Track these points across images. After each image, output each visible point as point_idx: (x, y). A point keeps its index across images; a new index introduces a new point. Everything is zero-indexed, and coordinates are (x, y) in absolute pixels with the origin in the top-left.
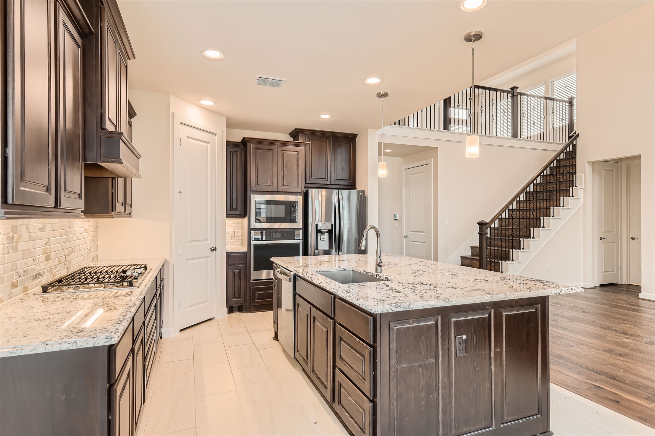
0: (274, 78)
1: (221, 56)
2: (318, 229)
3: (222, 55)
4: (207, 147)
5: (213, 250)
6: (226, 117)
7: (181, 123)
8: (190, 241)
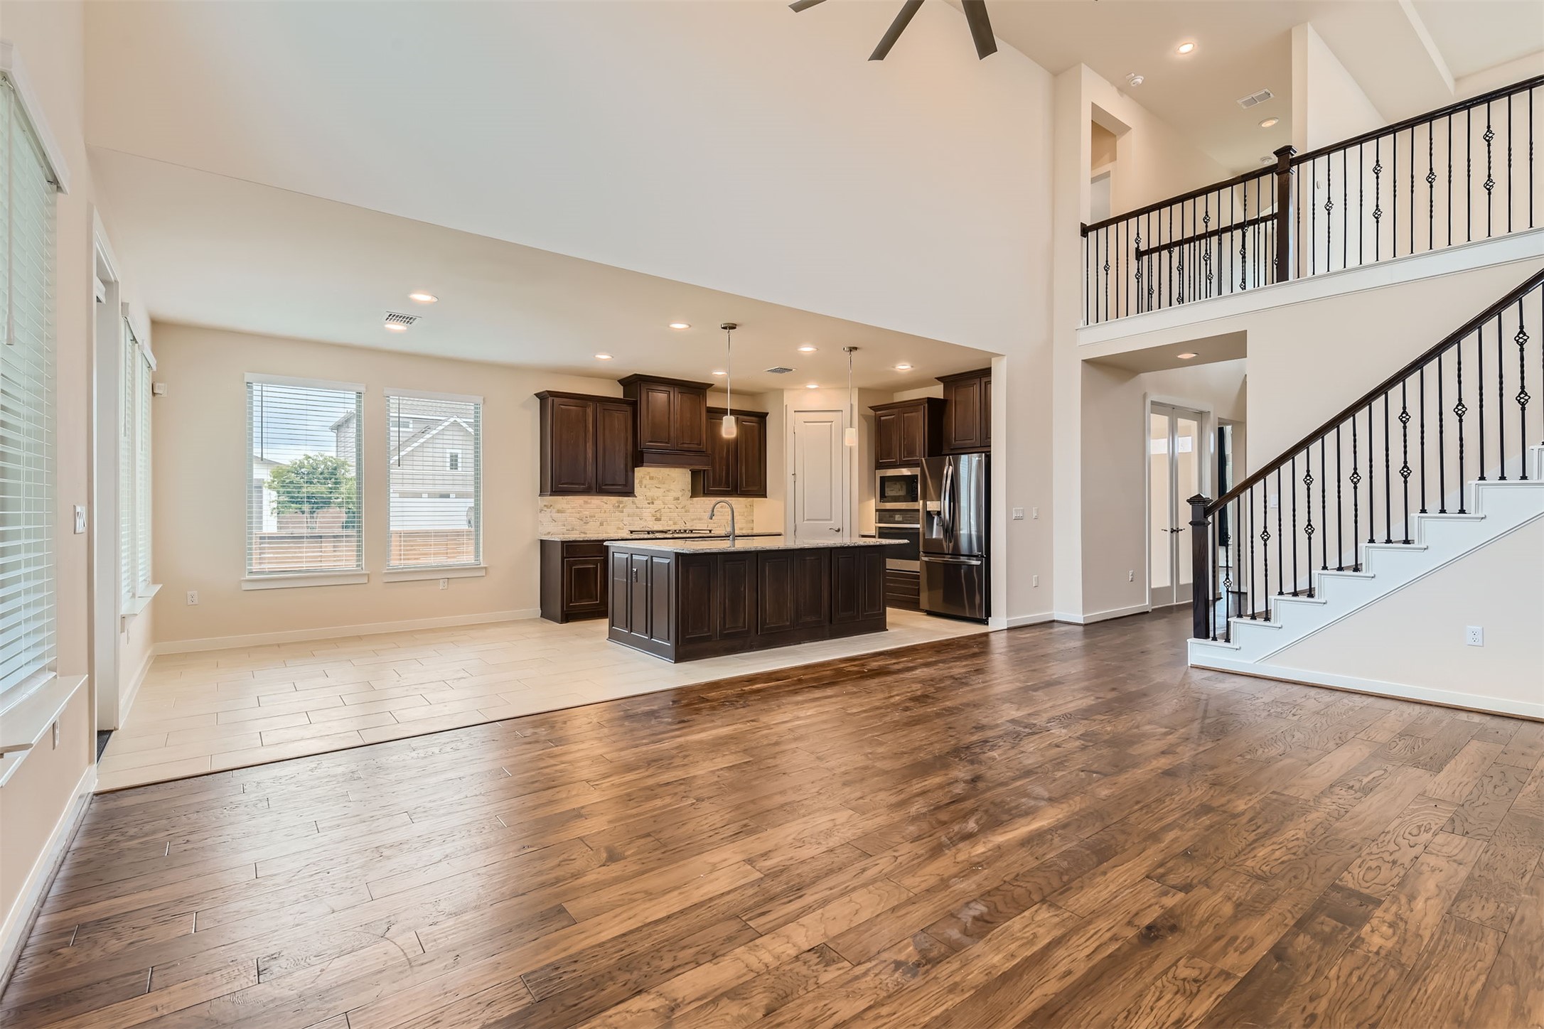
2: (927, 510)
4: (831, 426)
5: (838, 530)
6: (860, 389)
7: (795, 411)
8: (808, 520)
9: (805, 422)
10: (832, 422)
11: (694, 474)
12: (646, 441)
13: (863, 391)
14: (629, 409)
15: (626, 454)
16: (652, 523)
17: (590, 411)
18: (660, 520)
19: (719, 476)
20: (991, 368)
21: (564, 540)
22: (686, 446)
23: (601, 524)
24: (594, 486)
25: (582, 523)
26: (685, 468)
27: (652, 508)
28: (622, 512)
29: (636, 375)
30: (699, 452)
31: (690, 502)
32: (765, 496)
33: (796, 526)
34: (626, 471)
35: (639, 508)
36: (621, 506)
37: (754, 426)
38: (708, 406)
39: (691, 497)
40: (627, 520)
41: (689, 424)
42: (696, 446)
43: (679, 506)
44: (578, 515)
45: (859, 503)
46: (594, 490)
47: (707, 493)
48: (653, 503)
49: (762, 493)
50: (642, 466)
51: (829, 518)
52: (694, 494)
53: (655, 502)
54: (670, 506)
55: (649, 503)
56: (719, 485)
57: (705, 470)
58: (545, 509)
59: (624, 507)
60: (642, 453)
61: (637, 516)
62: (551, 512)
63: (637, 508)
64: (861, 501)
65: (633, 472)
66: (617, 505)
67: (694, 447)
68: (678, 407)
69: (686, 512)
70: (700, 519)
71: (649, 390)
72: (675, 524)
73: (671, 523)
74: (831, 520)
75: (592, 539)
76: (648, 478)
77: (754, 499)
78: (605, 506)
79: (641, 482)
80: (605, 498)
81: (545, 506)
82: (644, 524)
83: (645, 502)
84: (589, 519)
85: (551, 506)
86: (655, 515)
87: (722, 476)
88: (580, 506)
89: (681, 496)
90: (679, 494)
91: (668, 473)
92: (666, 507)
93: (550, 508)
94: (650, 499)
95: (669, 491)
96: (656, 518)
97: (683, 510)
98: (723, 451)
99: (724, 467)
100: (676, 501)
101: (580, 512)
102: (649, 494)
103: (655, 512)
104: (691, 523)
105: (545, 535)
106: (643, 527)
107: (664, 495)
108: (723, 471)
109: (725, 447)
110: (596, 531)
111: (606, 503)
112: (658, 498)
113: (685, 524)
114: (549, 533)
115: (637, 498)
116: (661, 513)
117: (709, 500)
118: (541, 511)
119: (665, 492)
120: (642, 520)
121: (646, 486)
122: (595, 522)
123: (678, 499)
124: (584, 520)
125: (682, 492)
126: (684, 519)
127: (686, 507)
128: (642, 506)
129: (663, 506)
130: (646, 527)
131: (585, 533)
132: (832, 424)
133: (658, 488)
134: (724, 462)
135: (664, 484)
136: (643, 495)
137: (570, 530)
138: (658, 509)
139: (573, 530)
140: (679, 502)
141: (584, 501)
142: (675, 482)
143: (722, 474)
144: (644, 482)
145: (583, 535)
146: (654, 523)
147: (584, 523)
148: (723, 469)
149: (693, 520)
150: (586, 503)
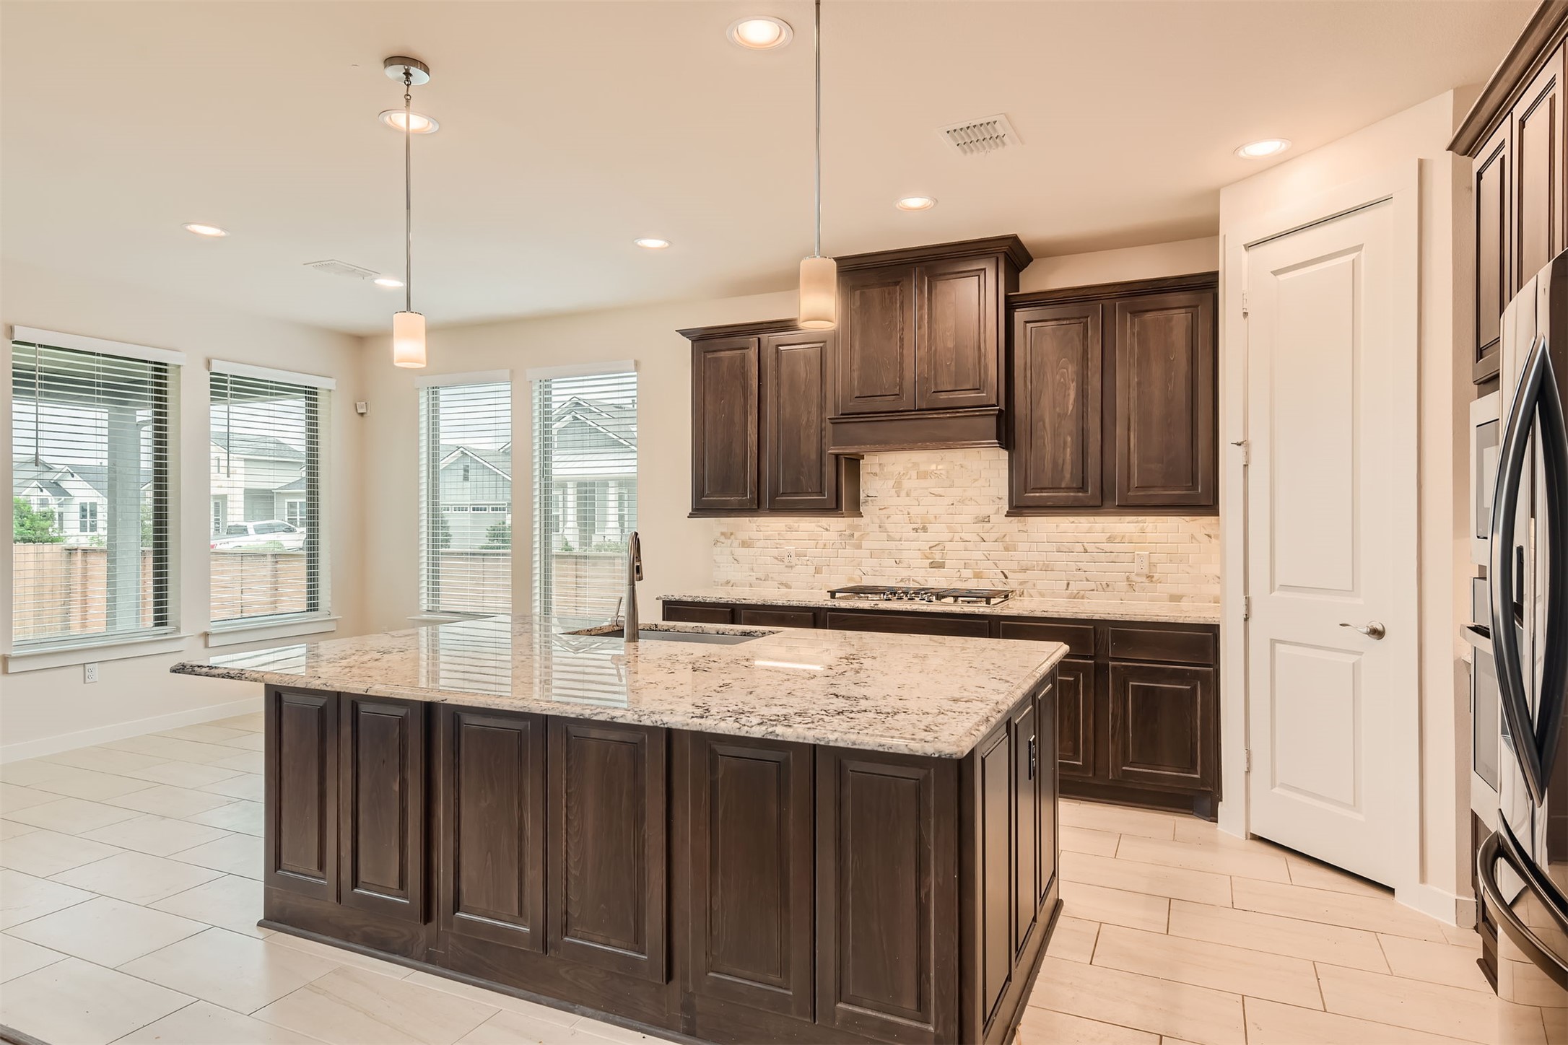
4: (1355, 262)
6: (1456, 90)
7: (1246, 247)
9: (1275, 273)
10: (1359, 248)
16: (922, 572)
18: (941, 565)
19: (1055, 463)
22: (940, 397)
23: (818, 571)
25: (782, 567)
27: (924, 541)
28: (859, 547)
31: (1017, 525)
36: (857, 534)
41: (951, 345)
42: (970, 394)
43: (990, 537)
44: (775, 552)
48: (925, 529)
53: (930, 527)
54: (966, 536)
55: (916, 530)
59: (862, 538)
61: (890, 555)
63: (890, 539)
66: (848, 533)
67: (966, 398)
69: (1007, 549)
70: (1046, 568)
72: (978, 576)
73: (967, 573)
76: (914, 474)
78: (825, 534)
79: (898, 485)
81: (723, 534)
82: (905, 573)
83: (902, 527)
84: (794, 560)
85: (732, 534)
86: (930, 556)
87: (1060, 461)
88: (779, 534)
89: (994, 512)
90: (989, 510)
91: (961, 463)
92: (957, 537)
93: (729, 538)
94: (919, 521)
95: (961, 502)
96: (932, 562)
97: (1000, 546)
98: (1066, 396)
99: (1069, 439)
100: (981, 525)
101: (778, 546)
102: (915, 510)
103: (930, 548)
104: (1021, 576)
105: (721, 585)
106: (902, 581)
107: (950, 511)
108: (1064, 448)
109: (1073, 386)
110: (807, 583)
111: (827, 530)
112: (936, 517)
113: (1006, 577)
114: (728, 582)
115: (889, 519)
116: (945, 551)
117: (1073, 522)
118: (716, 542)
119: (953, 504)
120: (901, 565)
121: (907, 492)
122: (807, 565)
123: (986, 519)
124: (786, 559)
125: (996, 503)
126: (1003, 565)
127: (1007, 539)
128: (897, 536)
129: (949, 536)
130: (909, 580)
131: (788, 586)
132: (1359, 256)
133: (937, 496)
134: (1069, 426)
135: (952, 486)
136: (898, 512)
137: (761, 580)
138: (937, 543)
139: (768, 580)
140: (987, 526)
141: (786, 526)
142: (976, 480)
143: (1062, 455)
144: (907, 484)
145: (784, 590)
146: (928, 573)
147: (786, 566)
148: (1065, 443)
149: (1024, 570)
150: (790, 529)
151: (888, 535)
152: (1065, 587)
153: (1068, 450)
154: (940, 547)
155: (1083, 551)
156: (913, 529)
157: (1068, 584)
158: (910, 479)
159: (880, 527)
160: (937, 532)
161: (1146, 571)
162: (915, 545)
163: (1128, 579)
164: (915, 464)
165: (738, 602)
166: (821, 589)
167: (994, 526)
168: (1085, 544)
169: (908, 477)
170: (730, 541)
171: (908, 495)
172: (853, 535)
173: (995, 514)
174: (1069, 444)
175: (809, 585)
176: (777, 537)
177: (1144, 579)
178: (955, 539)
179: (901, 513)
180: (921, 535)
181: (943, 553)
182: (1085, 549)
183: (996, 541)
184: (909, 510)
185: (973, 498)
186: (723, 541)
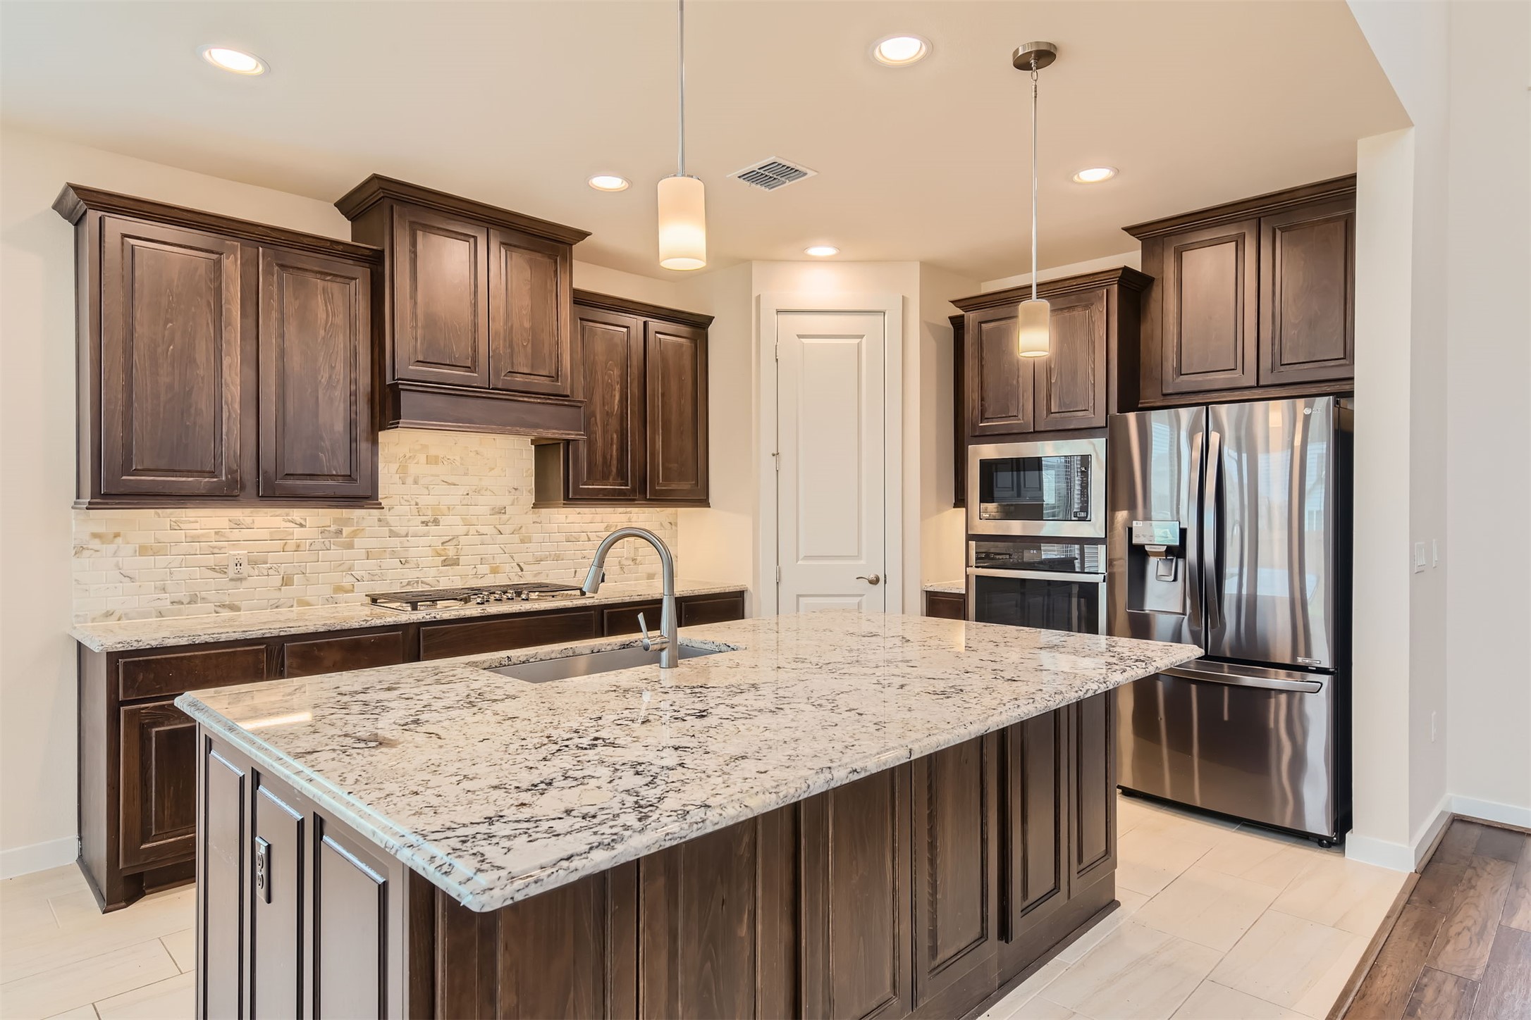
0: (764, 161)
1: (623, 185)
2: (1133, 542)
3: (625, 183)
4: (859, 345)
5: (875, 582)
6: (921, 263)
7: (778, 312)
8: (807, 558)
9: (800, 336)
10: (861, 337)
11: (543, 449)
12: (406, 364)
13: (932, 270)
14: (362, 274)
15: (353, 394)
16: (433, 572)
17: (232, 266)
18: (456, 563)
19: (604, 458)
20: (1354, 177)
21: (120, 648)
22: (519, 378)
23: (287, 581)
24: (249, 478)
25: (223, 580)
26: (518, 434)
27: (435, 535)
28: (350, 546)
29: (375, 178)
30: (559, 398)
31: (532, 516)
32: (703, 501)
33: (779, 572)
34: (353, 440)
35: (397, 535)
36: (346, 531)
37: (681, 345)
38: (575, 286)
39: (535, 506)
40: (362, 567)
41: (527, 325)
42: (546, 381)
43: (507, 529)
44: (211, 560)
45: (922, 519)
46: (250, 488)
47: (573, 497)
48: (436, 522)
49: (700, 498)
50: (395, 426)
51: (857, 554)
52: (542, 498)
53: (442, 520)
54: (483, 529)
55: (425, 523)
56: (605, 478)
57: (568, 442)
58: (96, 544)
59: (354, 534)
60: (395, 391)
61: (393, 554)
62: (115, 554)
63: (393, 534)
64: (924, 516)
65: (374, 442)
66: (333, 528)
67: (542, 384)
68: (498, 282)
69: (522, 541)
70: (557, 558)
71: (414, 228)
72: (495, 571)
73: (483, 569)
74: (858, 557)
75: (223, 638)
76: (422, 458)
77: (679, 509)
78: (298, 532)
79: (403, 470)
80: (297, 514)
81: (95, 536)
82: (412, 574)
83: (409, 521)
84: (246, 569)
85: (117, 535)
86: (443, 553)
87: (609, 457)
88: (216, 533)
89: (510, 504)
90: (505, 500)
91: (476, 449)
92: (472, 531)
93: (112, 542)
94: (430, 513)
95: (478, 491)
96: (445, 560)
97: (516, 538)
98: (613, 396)
99: (615, 436)
100: (497, 516)
101: (216, 551)
102: (425, 500)
103: (443, 543)
104: (536, 568)
105: (93, 620)
106: (409, 584)
107: (464, 502)
108: (612, 444)
109: (618, 387)
110: (269, 600)
111: (301, 525)
112: (449, 508)
113: (522, 570)
114: (108, 615)
115: (391, 511)
116: (460, 547)
117: (579, 513)
118: (80, 550)
119: (468, 494)
120: (407, 566)
121: (415, 479)
122: (268, 575)
123: (502, 511)
124: (232, 572)
125: (512, 493)
126: (517, 558)
127: (523, 530)
128: (403, 531)
129: (464, 529)
130: (417, 582)
131: (234, 608)
132: (861, 342)
133: (449, 484)
134: (614, 423)
135: (466, 474)
136: (403, 502)
137: (182, 603)
138: (451, 537)
139: (195, 602)
140: (505, 517)
141: (230, 521)
142: (492, 469)
143: (609, 451)
144: (413, 469)
145: (226, 614)
146: (441, 573)
147: (232, 580)
148: (612, 439)
149: (539, 561)
150: (238, 525)
151: (390, 530)
152: (573, 575)
153: (615, 446)
154: (454, 542)
155: (587, 540)
156: (423, 522)
157: (576, 572)
158: (417, 463)
159: (380, 520)
160: (451, 524)
161: (632, 555)
162: (423, 541)
163: (619, 563)
164: (424, 447)
165: (282, 634)
166: (292, 606)
167: (510, 518)
168: (588, 533)
169: (415, 461)
170: (112, 547)
171: (416, 482)
172: (341, 532)
173: (512, 505)
174: (615, 441)
175: (272, 602)
176: (213, 537)
177: (630, 562)
178: (471, 533)
179: (408, 503)
180: (432, 528)
181: (458, 549)
182: (589, 538)
183: (513, 533)
184: (418, 500)
185: (489, 488)
186: (96, 547)
